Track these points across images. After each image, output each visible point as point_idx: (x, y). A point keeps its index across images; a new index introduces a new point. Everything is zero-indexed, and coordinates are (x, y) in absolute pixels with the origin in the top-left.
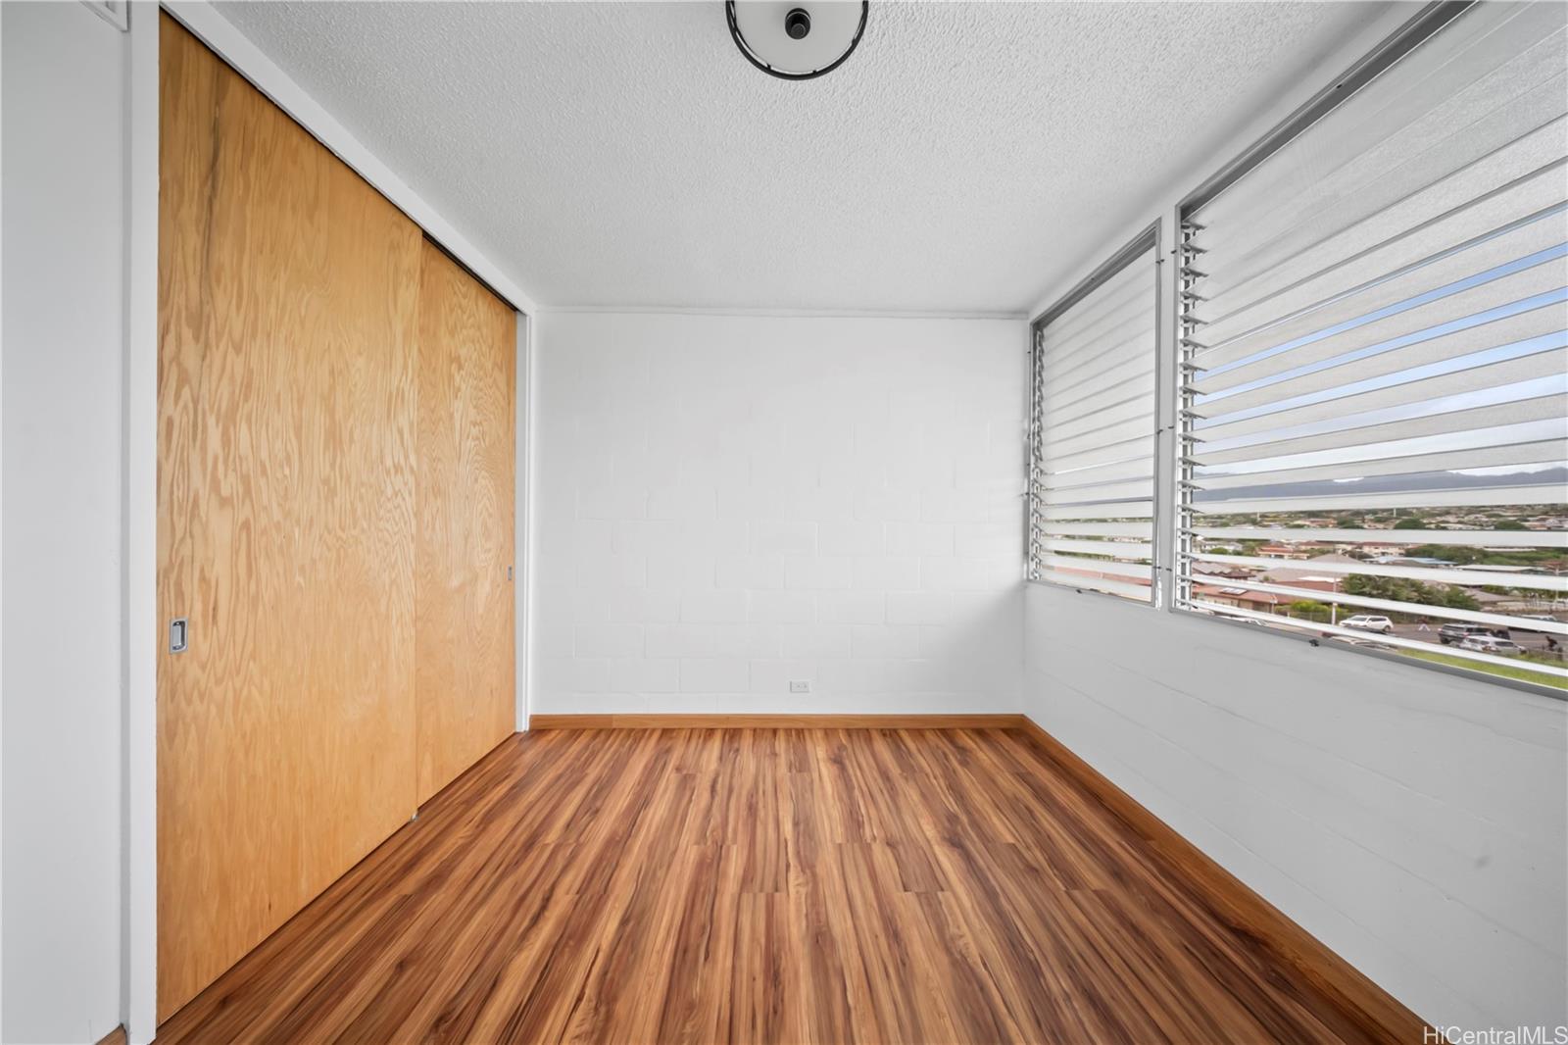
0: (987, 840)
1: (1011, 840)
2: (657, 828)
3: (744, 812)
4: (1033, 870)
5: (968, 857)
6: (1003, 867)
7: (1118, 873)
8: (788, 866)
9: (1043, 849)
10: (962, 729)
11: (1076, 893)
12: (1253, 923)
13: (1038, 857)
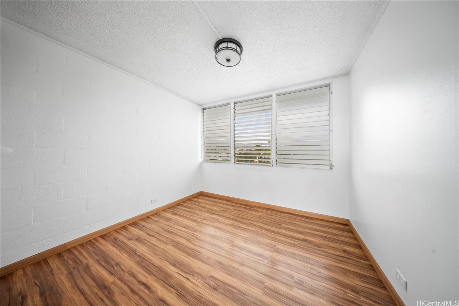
0: (216, 211)
1: (219, 209)
2: (150, 251)
3: (169, 234)
4: (225, 211)
5: (216, 214)
6: (221, 213)
7: (232, 206)
8: (193, 233)
9: (223, 208)
10: (192, 198)
11: (231, 210)
12: (246, 203)
13: (223, 209)
